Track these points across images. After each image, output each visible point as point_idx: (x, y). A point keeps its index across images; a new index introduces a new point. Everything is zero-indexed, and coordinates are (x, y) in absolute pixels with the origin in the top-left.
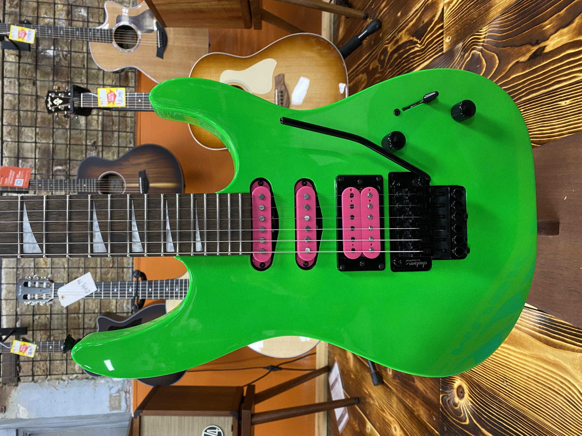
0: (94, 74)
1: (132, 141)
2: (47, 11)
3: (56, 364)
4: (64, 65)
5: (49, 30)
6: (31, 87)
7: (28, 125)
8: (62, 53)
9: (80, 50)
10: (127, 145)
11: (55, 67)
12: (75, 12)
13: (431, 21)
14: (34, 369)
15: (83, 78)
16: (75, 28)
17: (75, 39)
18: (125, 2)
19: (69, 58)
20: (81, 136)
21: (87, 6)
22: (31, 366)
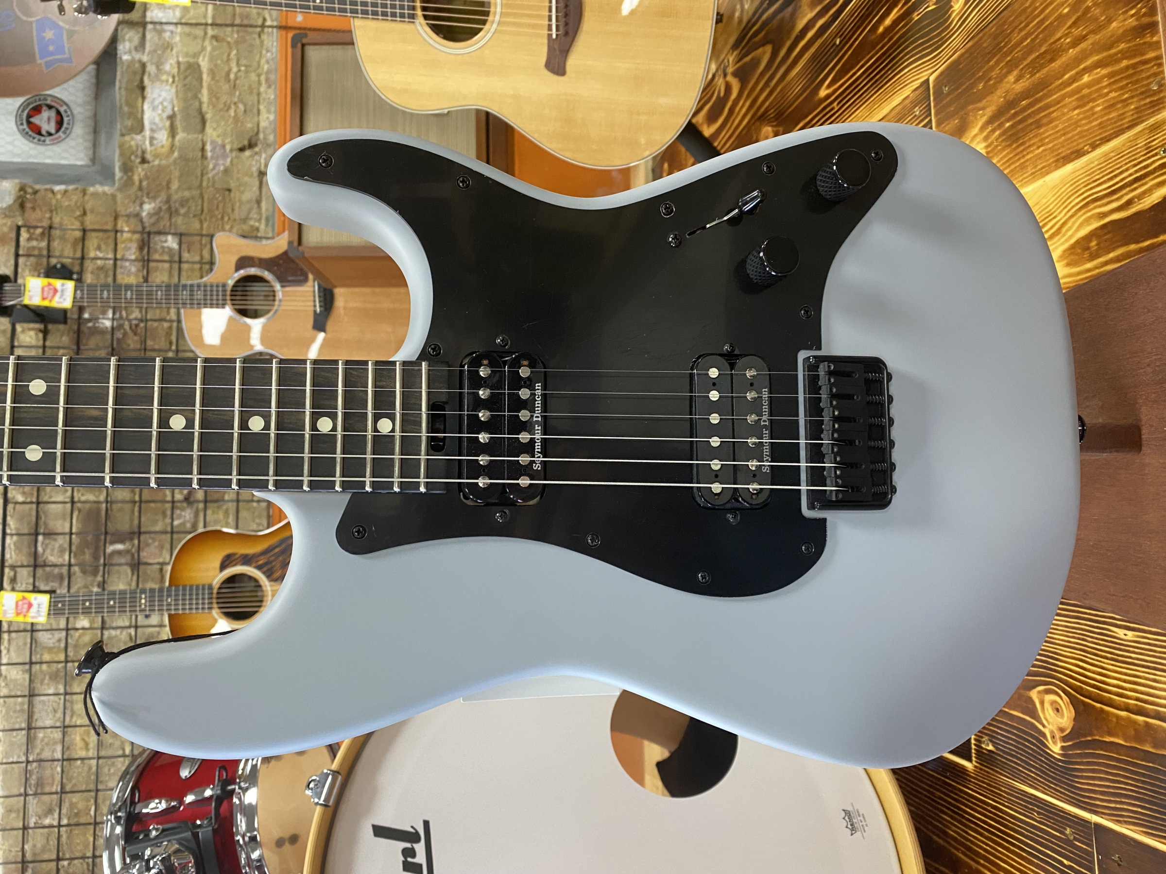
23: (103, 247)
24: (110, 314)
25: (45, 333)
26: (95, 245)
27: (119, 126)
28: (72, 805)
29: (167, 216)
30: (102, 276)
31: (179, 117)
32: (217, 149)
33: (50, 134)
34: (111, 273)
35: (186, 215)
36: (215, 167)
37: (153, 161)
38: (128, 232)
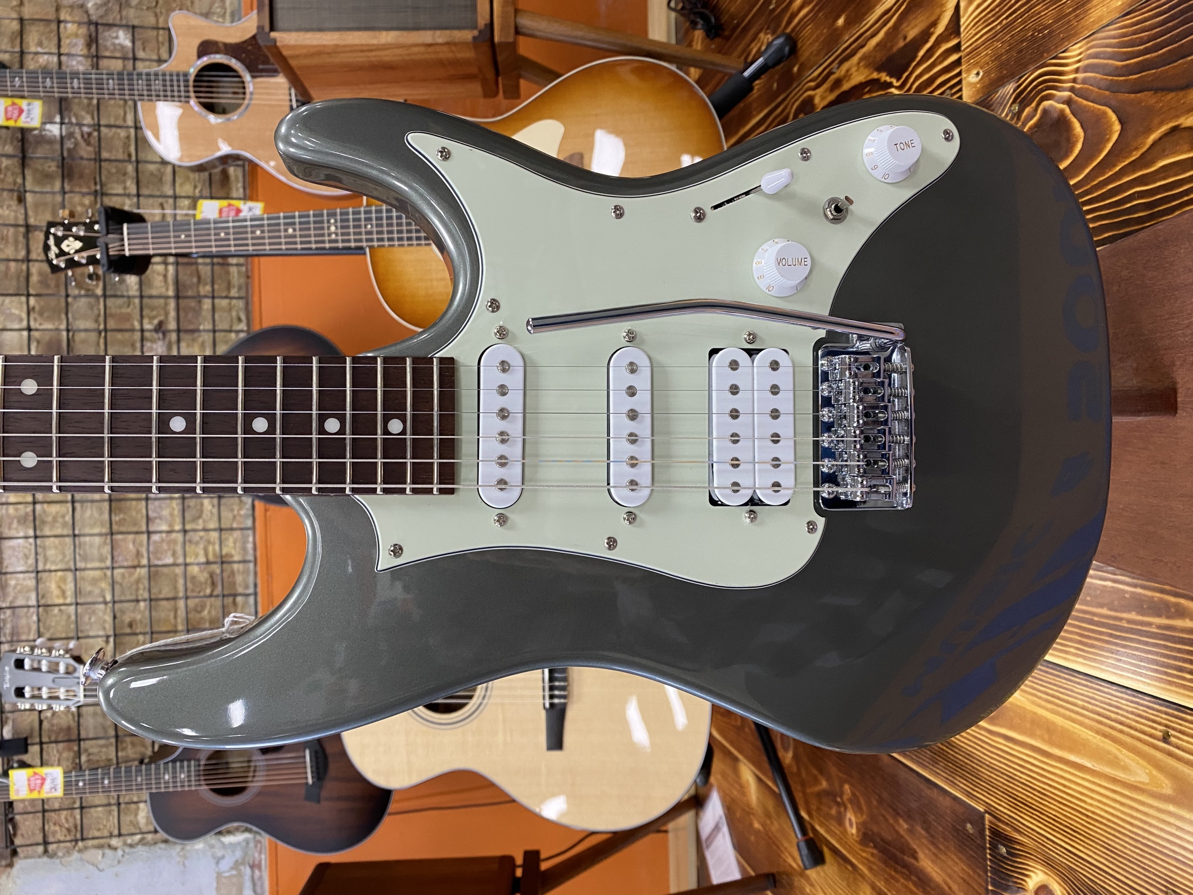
0: (152, 174)
1: (243, 317)
2: (43, 38)
3: (95, 815)
4: (85, 156)
5: (48, 80)
6: (14, 208)
7: (11, 292)
8: (80, 128)
9: (120, 122)
10: (231, 326)
11: (66, 161)
12: (107, 40)
13: (925, 35)
14: (46, 827)
15: (129, 183)
16: (105, 72)
17: (106, 96)
18: (214, 13)
19: (94, 140)
20: (129, 310)
21: (131, 24)
22: (39, 823)
23: (45, 42)
24: (58, 119)
26: (36, 41)
29: (117, 8)
35: (138, 7)
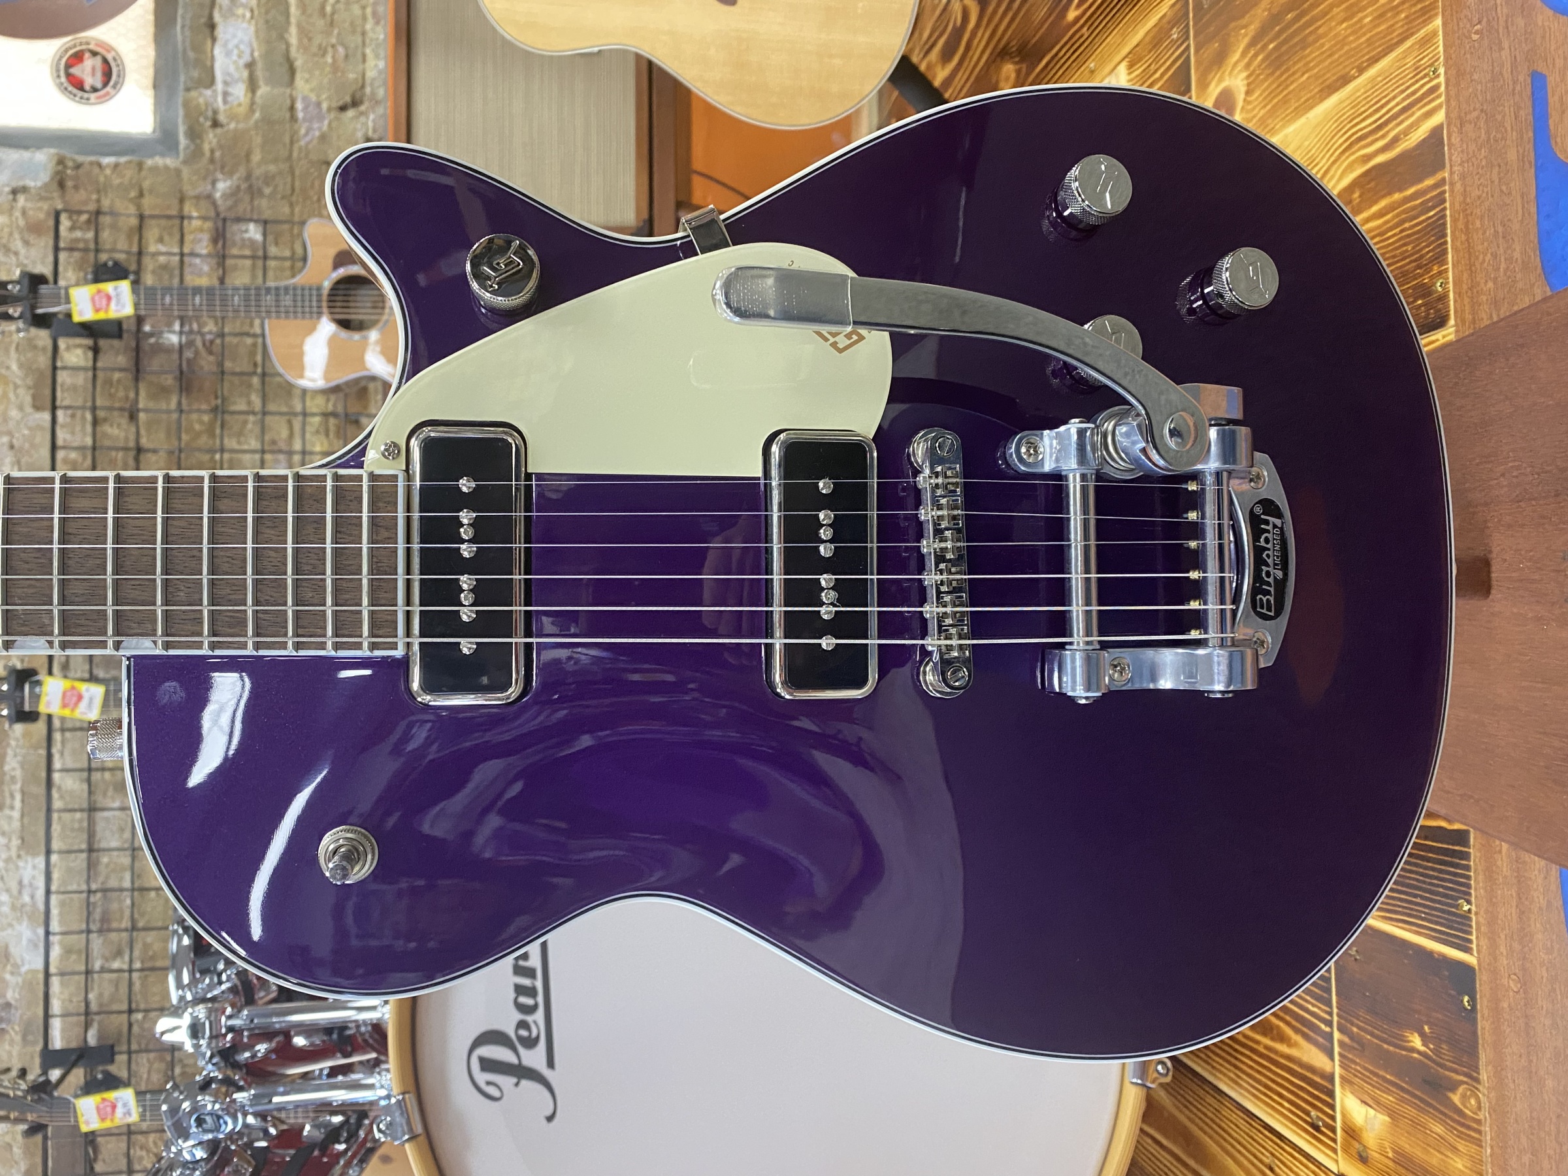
23: (166, 238)
24: (177, 327)
25: (96, 350)
26: (157, 236)
27: (182, 78)
28: (146, 946)
29: (247, 198)
30: (166, 277)
31: (260, 66)
32: (311, 108)
33: (95, 90)
34: (177, 272)
35: (271, 197)
36: (309, 133)
37: (228, 124)
38: (199, 218)
